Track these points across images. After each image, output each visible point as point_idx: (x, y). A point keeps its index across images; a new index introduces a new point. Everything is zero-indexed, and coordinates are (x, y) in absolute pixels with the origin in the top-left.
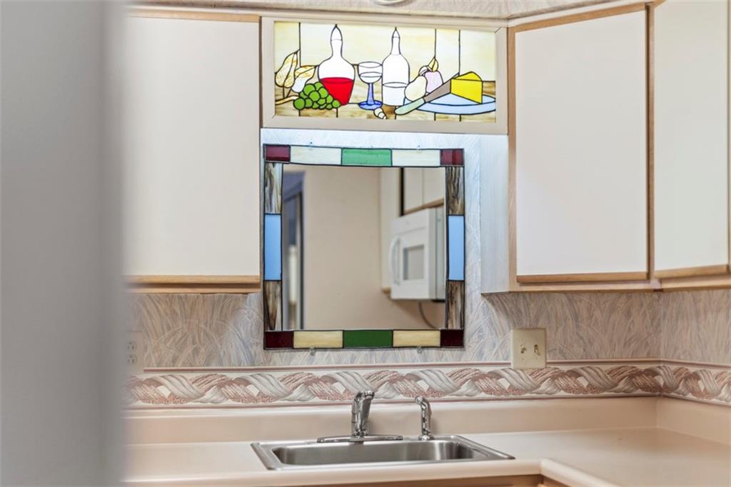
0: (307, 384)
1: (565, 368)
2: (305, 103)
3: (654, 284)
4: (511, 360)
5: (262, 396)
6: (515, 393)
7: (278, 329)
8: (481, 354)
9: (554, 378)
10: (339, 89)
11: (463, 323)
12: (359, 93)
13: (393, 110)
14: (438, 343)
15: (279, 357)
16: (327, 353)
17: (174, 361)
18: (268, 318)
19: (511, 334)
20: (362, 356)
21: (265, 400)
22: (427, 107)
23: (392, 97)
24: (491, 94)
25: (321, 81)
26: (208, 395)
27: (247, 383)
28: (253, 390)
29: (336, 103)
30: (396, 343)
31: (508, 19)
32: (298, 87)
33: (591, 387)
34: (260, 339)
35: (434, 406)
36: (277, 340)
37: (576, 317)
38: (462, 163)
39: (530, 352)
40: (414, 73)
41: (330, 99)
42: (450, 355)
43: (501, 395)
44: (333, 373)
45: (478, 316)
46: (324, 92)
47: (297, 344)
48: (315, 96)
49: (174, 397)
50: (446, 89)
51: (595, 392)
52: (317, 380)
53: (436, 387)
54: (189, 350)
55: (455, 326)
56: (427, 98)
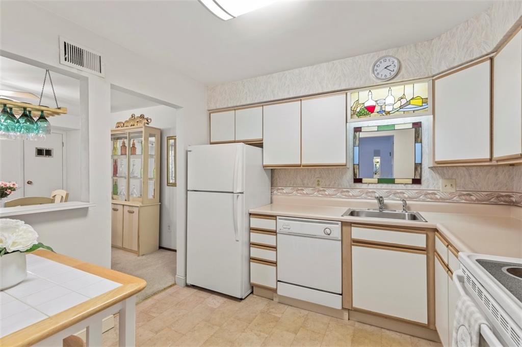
0: (367, 193)
1: (465, 193)
2: (360, 114)
3: (494, 163)
4: (441, 189)
5: (353, 196)
6: (442, 200)
7: (358, 177)
8: (428, 187)
9: (459, 196)
10: (371, 109)
11: (421, 177)
12: (377, 109)
13: (389, 113)
14: (411, 182)
15: (358, 185)
16: (373, 185)
17: (329, 185)
18: (355, 174)
19: (441, 181)
20: (384, 186)
21: (354, 197)
22: (401, 110)
23: (388, 109)
24: (426, 102)
25: (365, 107)
26: (338, 194)
27: (349, 192)
28: (351, 194)
29: (370, 113)
30: (396, 182)
31: (433, 76)
32: (358, 110)
33: (477, 200)
34: (353, 180)
35: (407, 202)
36: (358, 181)
37: (470, 175)
38: (421, 126)
39: (449, 186)
40: (397, 100)
41: (368, 112)
42: (416, 186)
43: (436, 200)
44: (375, 190)
45: (426, 174)
46: (366, 110)
47: (363, 182)
48: (363, 112)
49: (329, 195)
50: (408, 103)
51: (478, 201)
52: (370, 192)
53: (410, 196)
54: (333, 183)
55: (418, 177)
56: (401, 107)
